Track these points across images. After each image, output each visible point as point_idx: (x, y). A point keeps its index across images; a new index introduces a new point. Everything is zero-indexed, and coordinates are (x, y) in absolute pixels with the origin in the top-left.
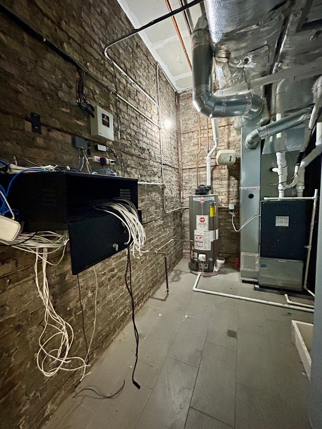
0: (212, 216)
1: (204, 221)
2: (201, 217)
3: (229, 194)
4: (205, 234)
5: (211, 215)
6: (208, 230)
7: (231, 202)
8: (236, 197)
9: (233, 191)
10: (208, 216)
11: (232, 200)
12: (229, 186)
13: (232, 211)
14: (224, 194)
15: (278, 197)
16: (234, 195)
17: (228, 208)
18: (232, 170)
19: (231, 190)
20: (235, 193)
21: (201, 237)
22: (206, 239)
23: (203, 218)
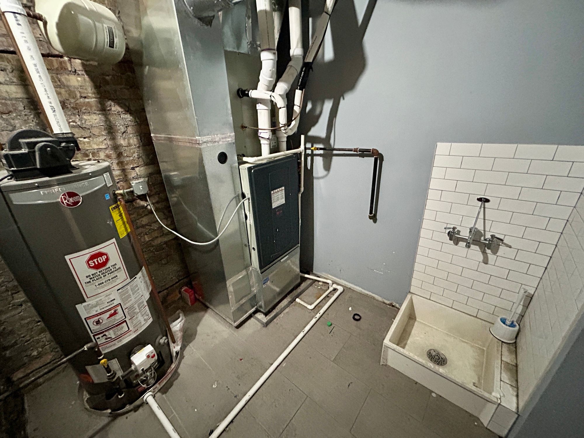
0: (125, 234)
1: (107, 260)
2: (88, 256)
3: (119, 155)
4: (121, 295)
5: (122, 232)
6: (129, 280)
7: (133, 174)
8: (141, 160)
9: (129, 145)
10: (114, 240)
11: (133, 169)
12: (111, 130)
13: (143, 197)
14: (102, 155)
15: (261, 155)
16: (136, 155)
17: (132, 192)
18: (107, 83)
19: (122, 142)
20: (136, 150)
21: (113, 311)
22: (131, 308)
23: (101, 254)
